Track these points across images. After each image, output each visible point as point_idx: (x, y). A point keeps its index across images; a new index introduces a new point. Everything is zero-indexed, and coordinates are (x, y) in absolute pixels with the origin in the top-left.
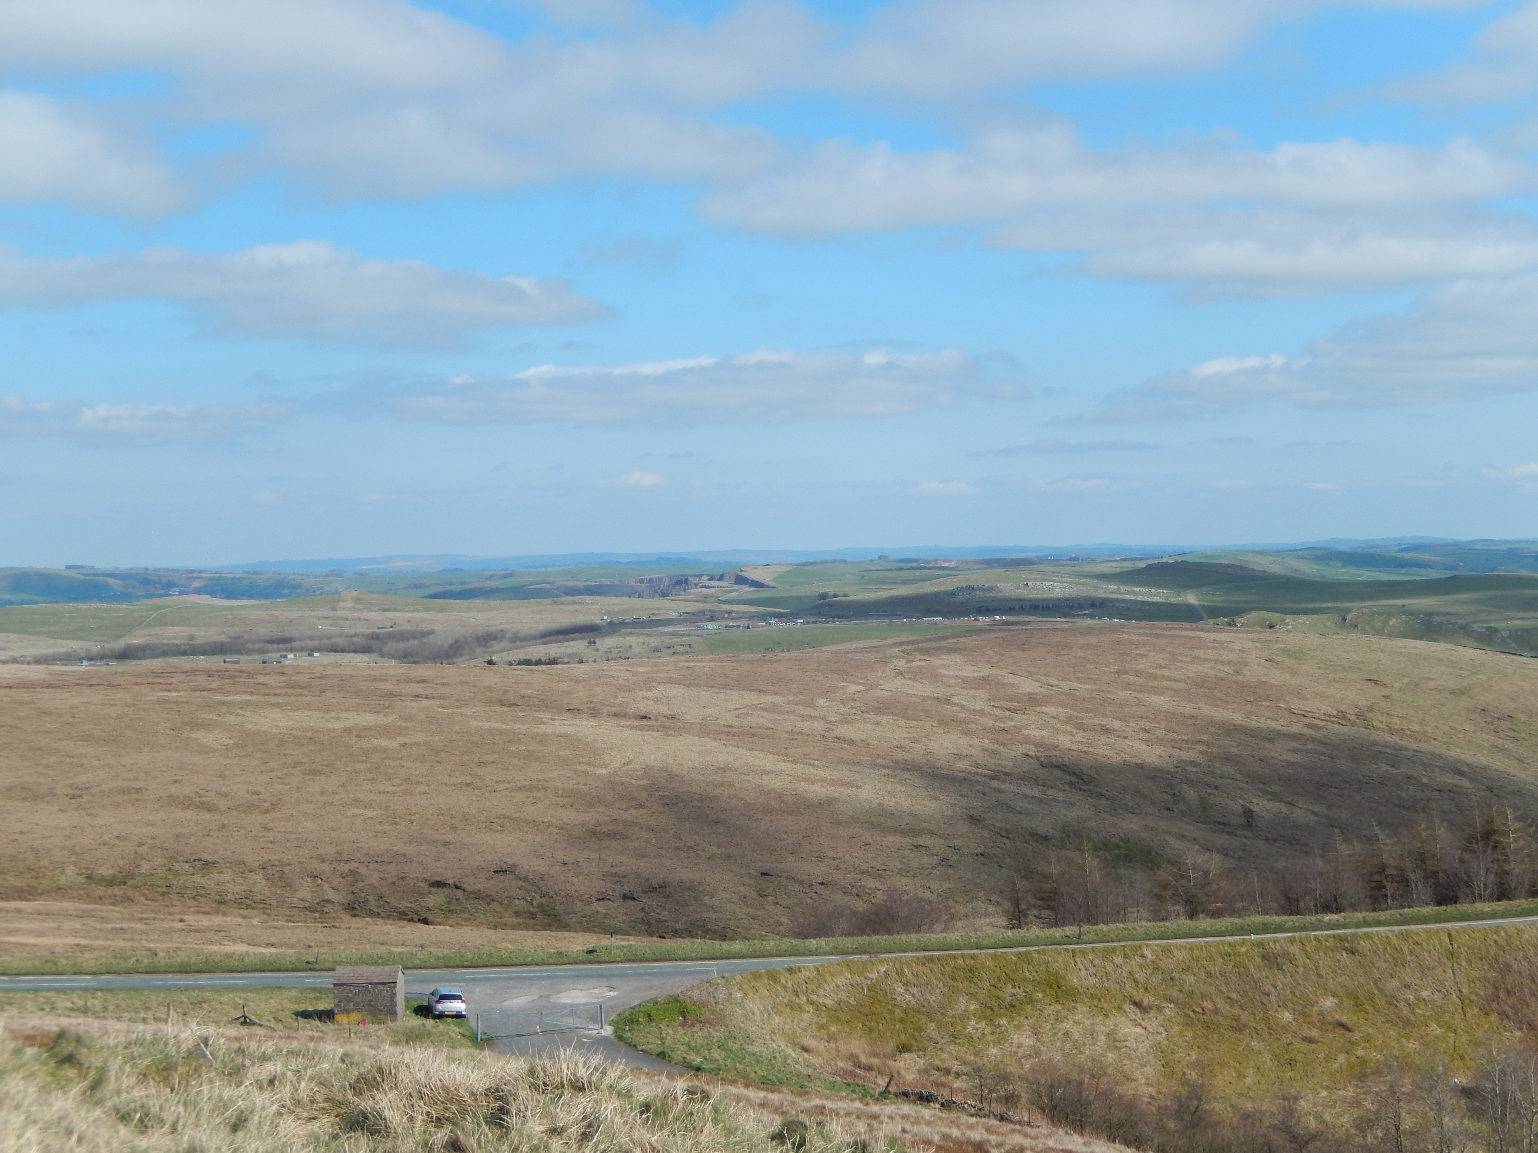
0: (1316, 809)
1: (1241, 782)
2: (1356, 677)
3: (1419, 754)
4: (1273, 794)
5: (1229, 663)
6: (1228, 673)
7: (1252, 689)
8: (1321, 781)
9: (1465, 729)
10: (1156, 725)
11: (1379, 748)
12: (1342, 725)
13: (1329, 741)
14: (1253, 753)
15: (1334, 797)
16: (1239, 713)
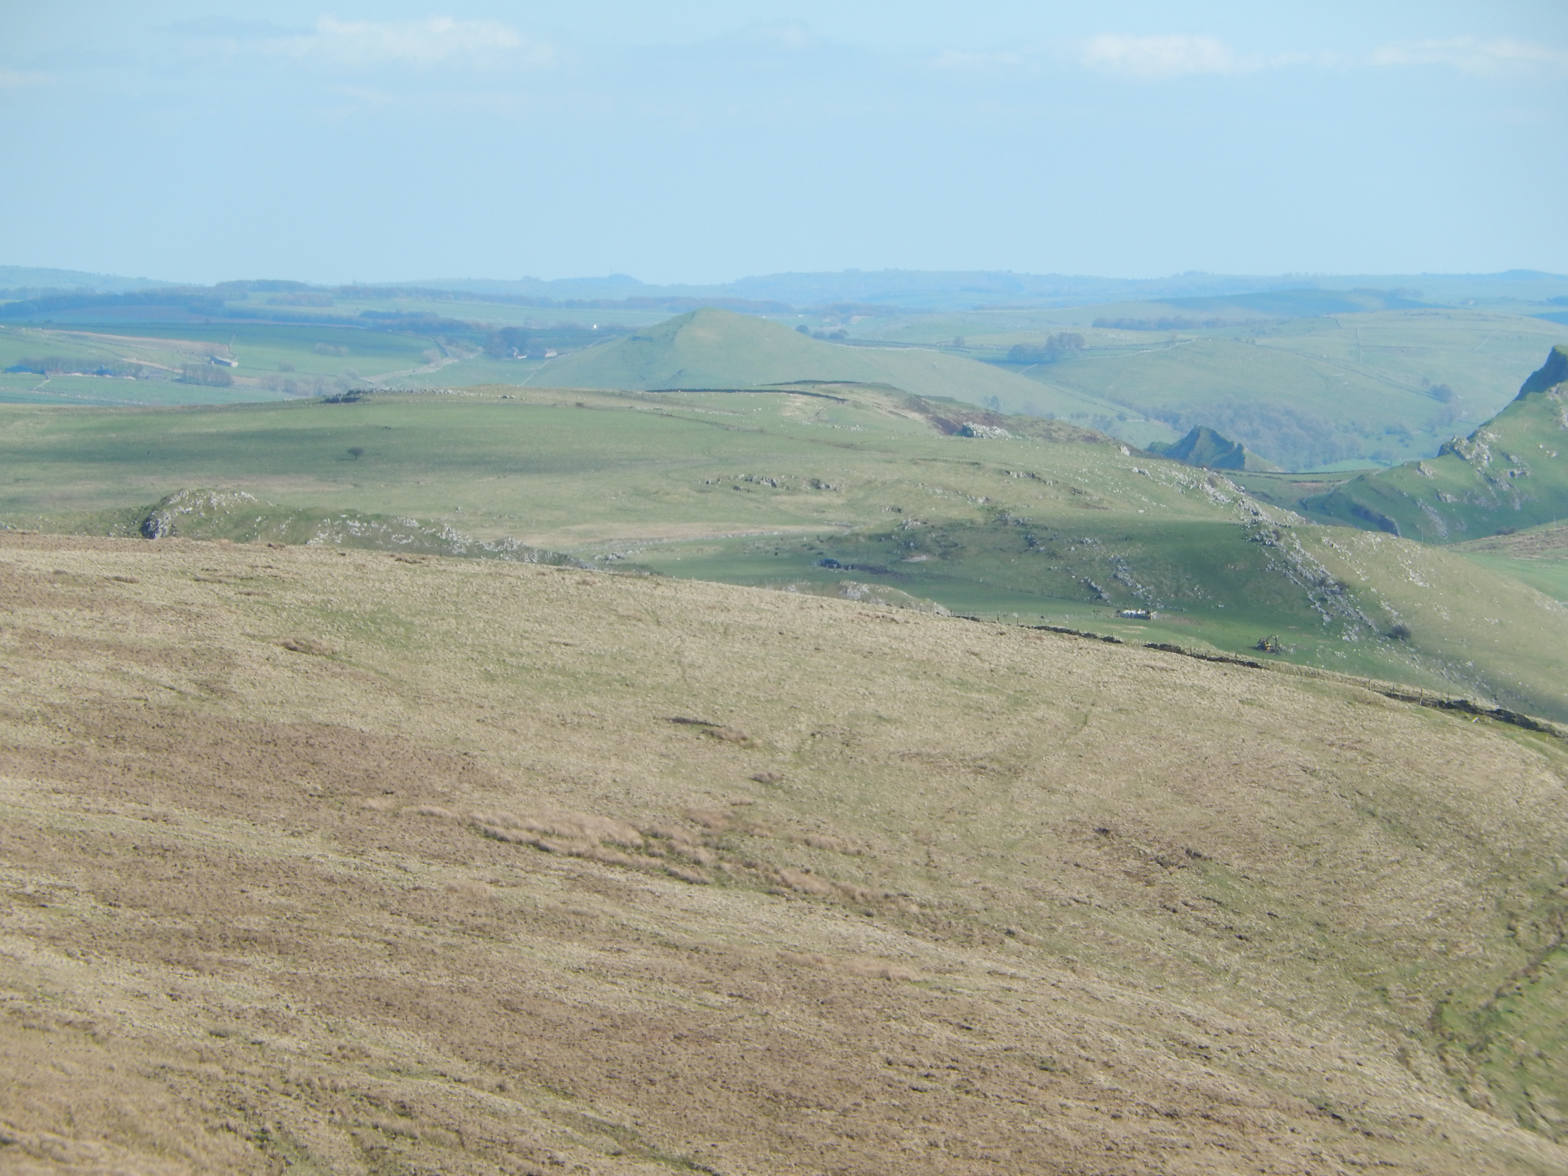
1: (479, 1085)
2: (633, 709)
3: (1015, 985)
4: (614, 1130)
5: (166, 655)
6: (180, 692)
7: (300, 749)
8: (759, 1083)
9: (1077, 897)
10: (53, 879)
11: (877, 965)
12: (689, 881)
13: (691, 941)
14: (465, 979)
15: (832, 1139)
16: (316, 837)
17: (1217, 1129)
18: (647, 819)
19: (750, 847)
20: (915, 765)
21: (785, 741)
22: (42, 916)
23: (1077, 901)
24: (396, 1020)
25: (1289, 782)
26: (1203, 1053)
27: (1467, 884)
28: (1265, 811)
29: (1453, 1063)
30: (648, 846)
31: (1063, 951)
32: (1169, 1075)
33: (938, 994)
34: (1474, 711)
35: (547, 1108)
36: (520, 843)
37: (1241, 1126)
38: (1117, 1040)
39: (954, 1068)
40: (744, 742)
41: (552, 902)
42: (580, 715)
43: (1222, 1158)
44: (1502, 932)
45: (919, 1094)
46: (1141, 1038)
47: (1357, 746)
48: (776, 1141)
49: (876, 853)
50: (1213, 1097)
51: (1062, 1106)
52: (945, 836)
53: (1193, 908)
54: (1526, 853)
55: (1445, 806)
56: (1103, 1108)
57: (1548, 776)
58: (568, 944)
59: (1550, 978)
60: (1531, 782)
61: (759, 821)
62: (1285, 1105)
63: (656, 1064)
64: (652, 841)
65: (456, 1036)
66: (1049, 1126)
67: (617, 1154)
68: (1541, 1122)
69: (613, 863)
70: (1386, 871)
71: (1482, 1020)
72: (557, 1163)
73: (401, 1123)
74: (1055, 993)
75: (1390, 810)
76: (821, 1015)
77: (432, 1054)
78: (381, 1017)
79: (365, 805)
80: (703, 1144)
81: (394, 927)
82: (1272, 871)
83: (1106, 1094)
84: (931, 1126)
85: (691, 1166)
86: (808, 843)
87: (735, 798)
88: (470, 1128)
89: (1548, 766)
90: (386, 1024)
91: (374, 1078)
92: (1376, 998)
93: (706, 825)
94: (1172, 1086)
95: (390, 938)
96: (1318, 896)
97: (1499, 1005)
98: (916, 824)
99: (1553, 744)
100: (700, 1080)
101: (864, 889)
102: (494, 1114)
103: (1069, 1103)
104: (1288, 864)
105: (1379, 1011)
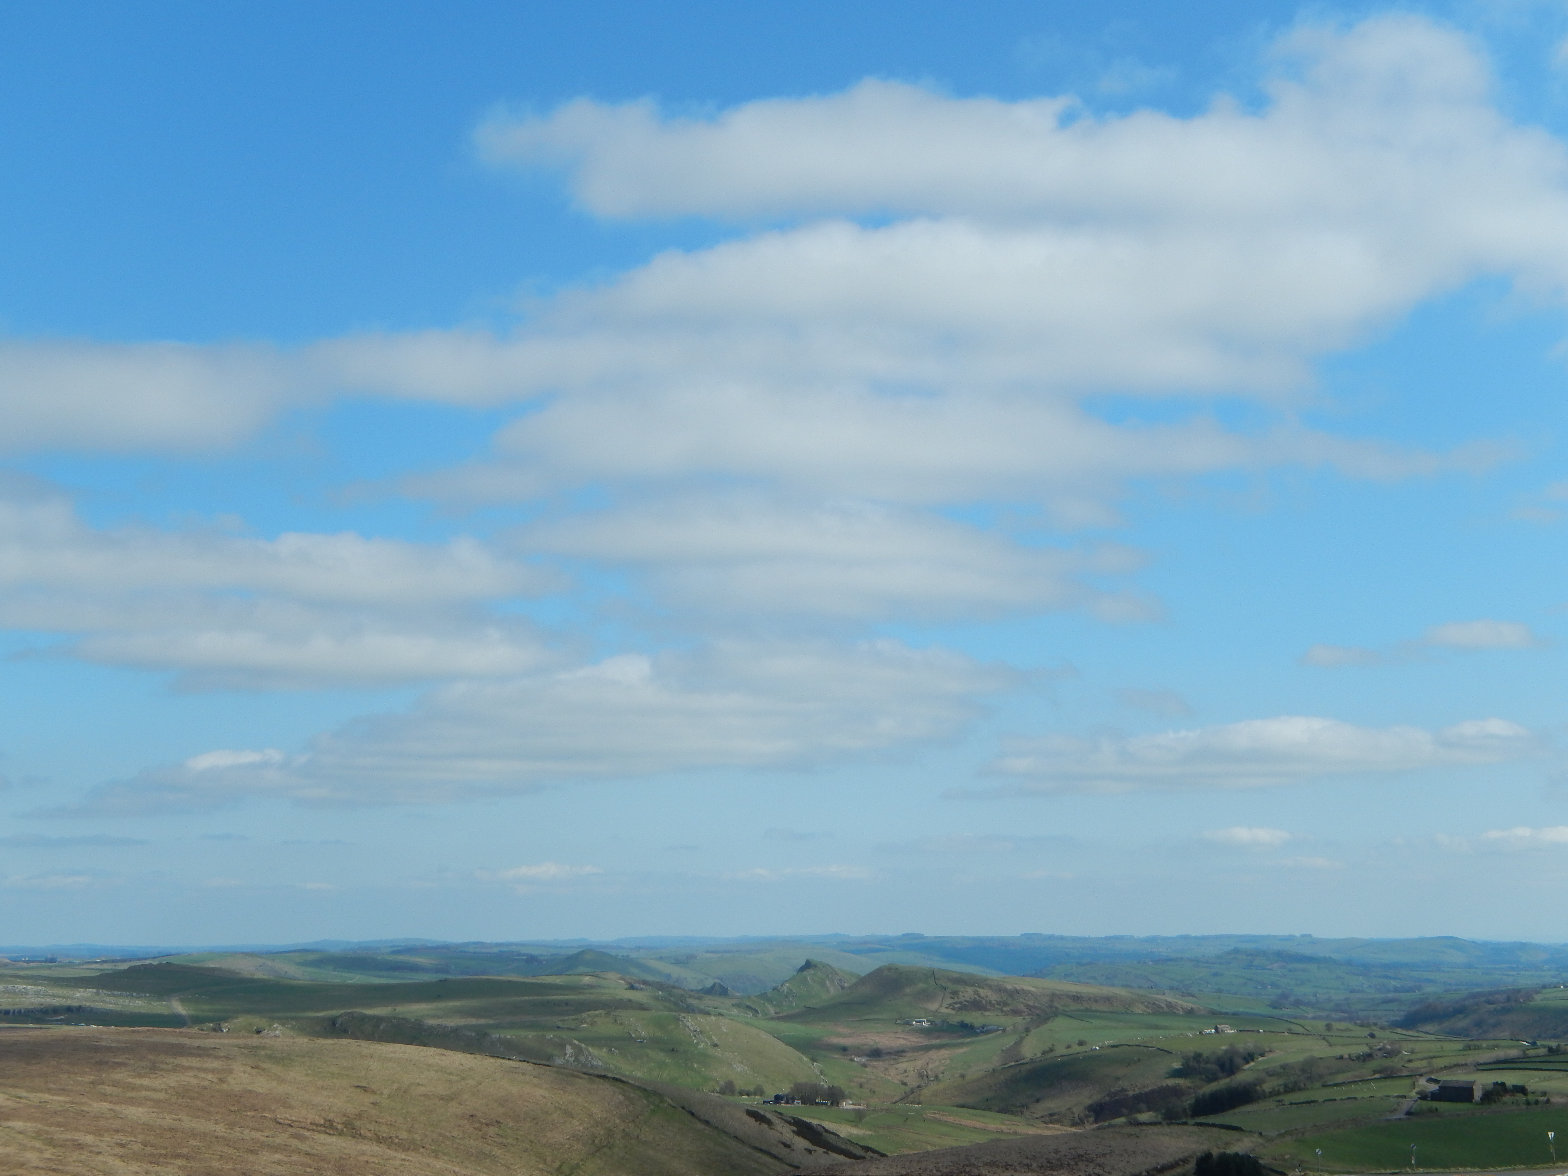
2: (345, 1083)
3: (407, 1163)
5: (213, 1071)
6: (212, 1081)
7: (236, 1098)
9: (453, 1135)
10: (133, 1139)
11: (366, 1158)
12: (330, 1134)
13: (315, 1152)
14: (236, 1166)
16: (222, 1125)
18: (331, 1116)
19: (357, 1123)
20: (423, 1098)
21: (386, 1092)
22: (122, 1150)
25: (536, 1100)
27: (584, 1128)
28: (525, 1109)
30: (324, 1124)
31: (438, 1152)
33: (380, 1166)
34: (608, 1078)
36: (285, 1124)
40: (374, 1092)
41: (281, 1142)
42: (328, 1086)
44: (590, 1142)
49: (396, 1124)
52: (422, 1118)
54: (606, 1119)
57: (621, 1096)
58: (276, 1155)
60: (614, 1098)
61: (365, 1116)
64: (327, 1123)
70: (559, 1125)
82: (522, 1126)
86: (376, 1122)
92: (542, 1162)
93: (348, 1118)
96: (534, 1133)
97: (580, 1163)
98: (414, 1116)
101: (384, 1135)
104: (527, 1124)
105: (540, 1166)
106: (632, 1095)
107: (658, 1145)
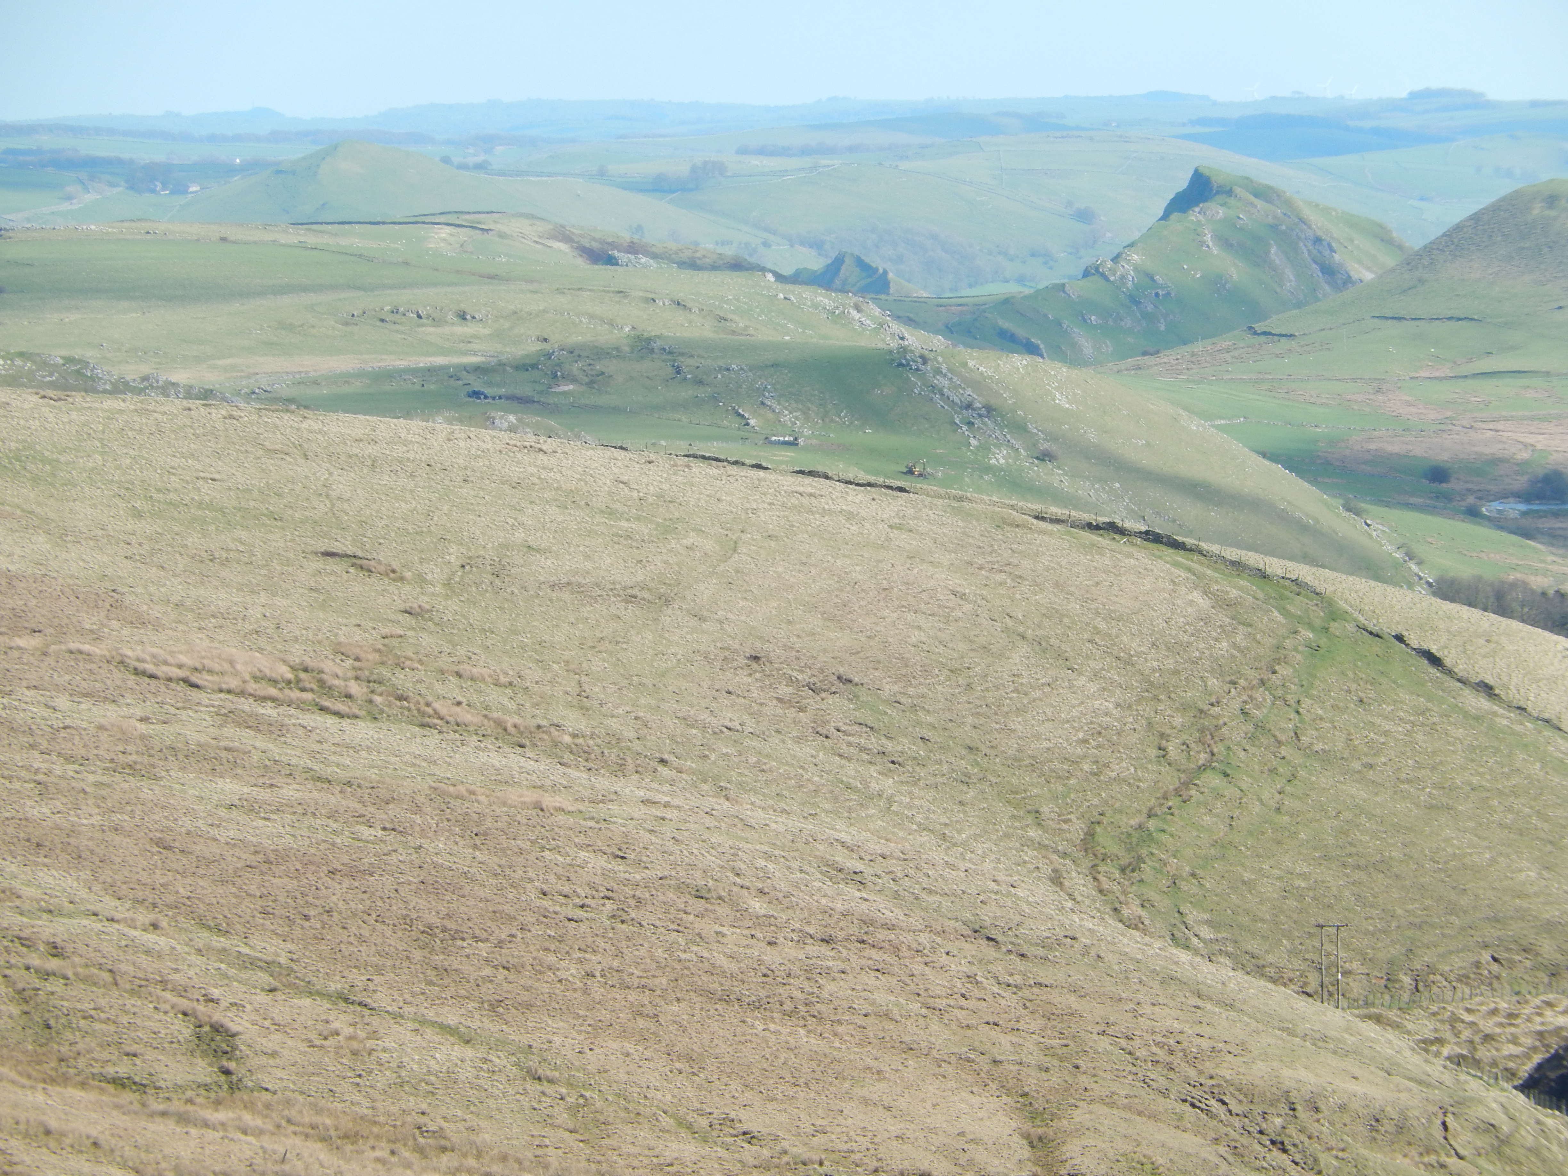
0: (452, 1020)
1: (132, 924)
2: (281, 544)
3: (669, 814)
4: (269, 966)
8: (414, 915)
9: (729, 725)
11: (531, 796)
12: (340, 715)
13: (343, 775)
14: (117, 817)
15: (487, 971)
17: (873, 953)
18: (297, 654)
19: (402, 680)
20: (566, 596)
21: (435, 573)
23: (729, 729)
24: (46, 860)
25: (940, 606)
26: (858, 878)
27: (1118, 705)
28: (916, 636)
29: (1106, 885)
30: (298, 681)
31: (717, 778)
32: (824, 901)
33: (592, 824)
34: (1122, 532)
35: (201, 946)
36: (170, 679)
37: (896, 950)
38: (771, 866)
39: (608, 898)
40: (393, 574)
41: (203, 738)
42: (228, 550)
43: (878, 982)
44: (1153, 752)
45: (574, 924)
46: (795, 865)
47: (1007, 569)
48: (431, 974)
49: (528, 684)
50: (867, 922)
51: (717, 933)
52: (597, 664)
53: (845, 733)
54: (1176, 672)
55: (1095, 628)
56: (759, 935)
57: (1196, 596)
58: (220, 781)
59: (1202, 798)
60: (1179, 602)
61: (410, 654)
62: (939, 928)
63: (310, 899)
64: (303, 675)
65: (107, 875)
66: (705, 954)
67: (272, 990)
68: (1195, 940)
69: (265, 698)
70: (1038, 694)
71: (1134, 840)
72: (212, 1000)
73: (53, 964)
74: (709, 821)
75: (1040, 632)
76: (475, 847)
77: (83, 893)
78: (31, 858)
79: (13, 644)
80: (359, 978)
81: (44, 766)
82: (923, 696)
83: (760, 921)
84: (588, 956)
85: (346, 1000)
86: (459, 675)
87: (386, 631)
88: (123, 967)
89: (1196, 587)
90: (36, 864)
91: (25, 919)
92: (1030, 820)
93: (357, 659)
94: (827, 912)
95: (40, 777)
96: (970, 720)
97: (1152, 824)
98: (567, 655)
99: (1201, 564)
100: (354, 915)
101: (516, 719)
102: (147, 952)
103: (724, 930)
104: (940, 688)
105: (1032, 833)
106: (1234, 593)
107: (1371, 766)
